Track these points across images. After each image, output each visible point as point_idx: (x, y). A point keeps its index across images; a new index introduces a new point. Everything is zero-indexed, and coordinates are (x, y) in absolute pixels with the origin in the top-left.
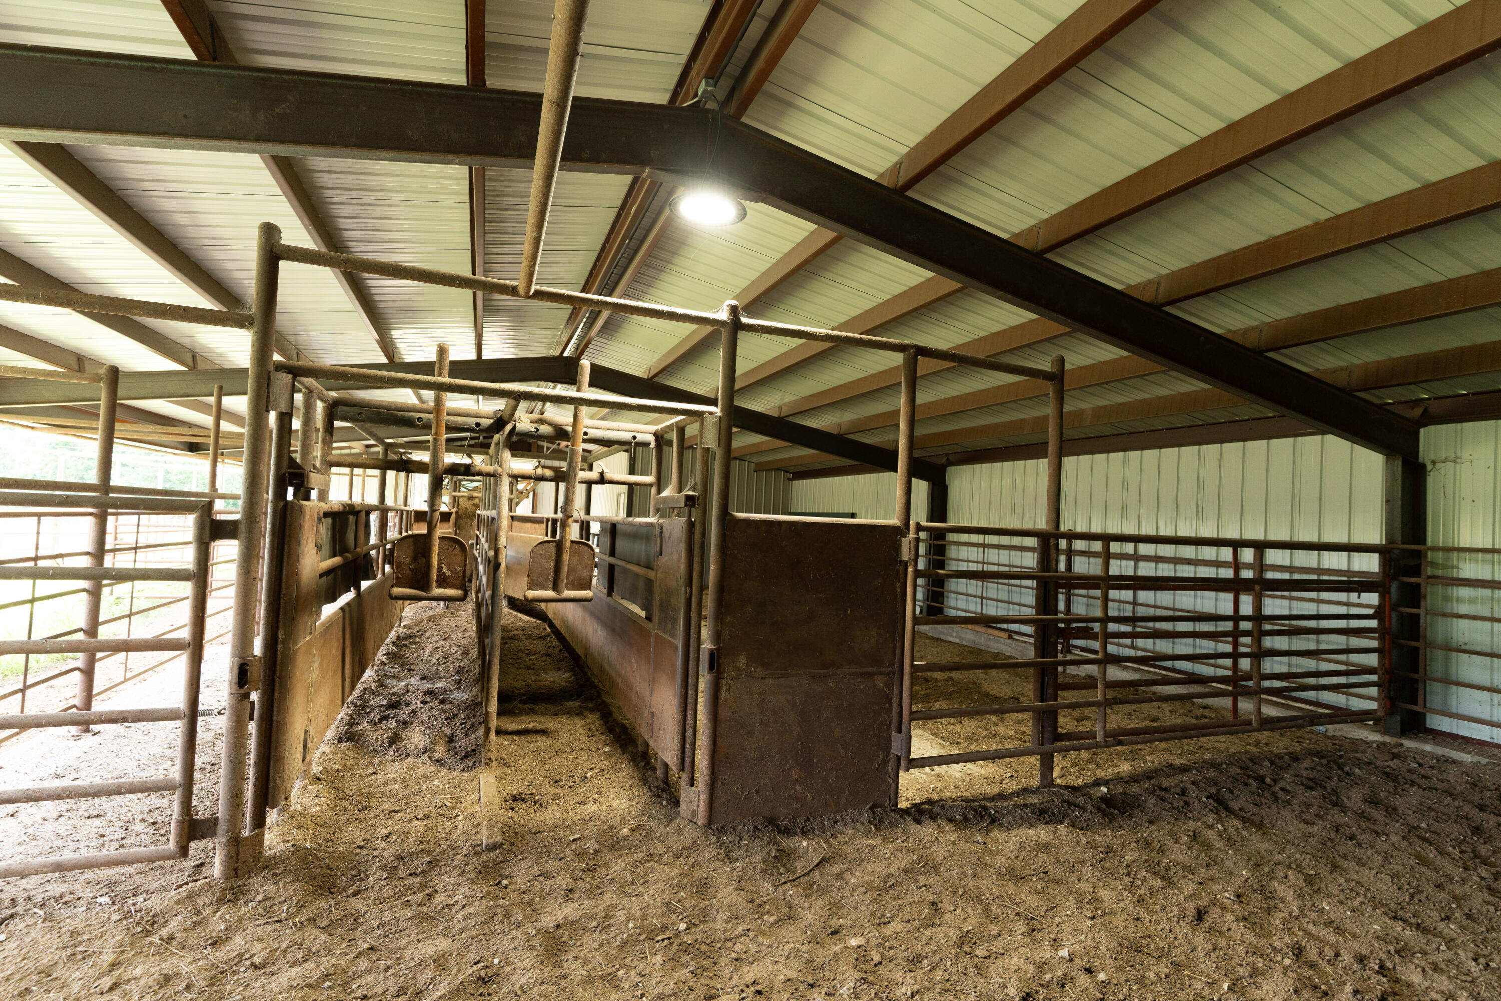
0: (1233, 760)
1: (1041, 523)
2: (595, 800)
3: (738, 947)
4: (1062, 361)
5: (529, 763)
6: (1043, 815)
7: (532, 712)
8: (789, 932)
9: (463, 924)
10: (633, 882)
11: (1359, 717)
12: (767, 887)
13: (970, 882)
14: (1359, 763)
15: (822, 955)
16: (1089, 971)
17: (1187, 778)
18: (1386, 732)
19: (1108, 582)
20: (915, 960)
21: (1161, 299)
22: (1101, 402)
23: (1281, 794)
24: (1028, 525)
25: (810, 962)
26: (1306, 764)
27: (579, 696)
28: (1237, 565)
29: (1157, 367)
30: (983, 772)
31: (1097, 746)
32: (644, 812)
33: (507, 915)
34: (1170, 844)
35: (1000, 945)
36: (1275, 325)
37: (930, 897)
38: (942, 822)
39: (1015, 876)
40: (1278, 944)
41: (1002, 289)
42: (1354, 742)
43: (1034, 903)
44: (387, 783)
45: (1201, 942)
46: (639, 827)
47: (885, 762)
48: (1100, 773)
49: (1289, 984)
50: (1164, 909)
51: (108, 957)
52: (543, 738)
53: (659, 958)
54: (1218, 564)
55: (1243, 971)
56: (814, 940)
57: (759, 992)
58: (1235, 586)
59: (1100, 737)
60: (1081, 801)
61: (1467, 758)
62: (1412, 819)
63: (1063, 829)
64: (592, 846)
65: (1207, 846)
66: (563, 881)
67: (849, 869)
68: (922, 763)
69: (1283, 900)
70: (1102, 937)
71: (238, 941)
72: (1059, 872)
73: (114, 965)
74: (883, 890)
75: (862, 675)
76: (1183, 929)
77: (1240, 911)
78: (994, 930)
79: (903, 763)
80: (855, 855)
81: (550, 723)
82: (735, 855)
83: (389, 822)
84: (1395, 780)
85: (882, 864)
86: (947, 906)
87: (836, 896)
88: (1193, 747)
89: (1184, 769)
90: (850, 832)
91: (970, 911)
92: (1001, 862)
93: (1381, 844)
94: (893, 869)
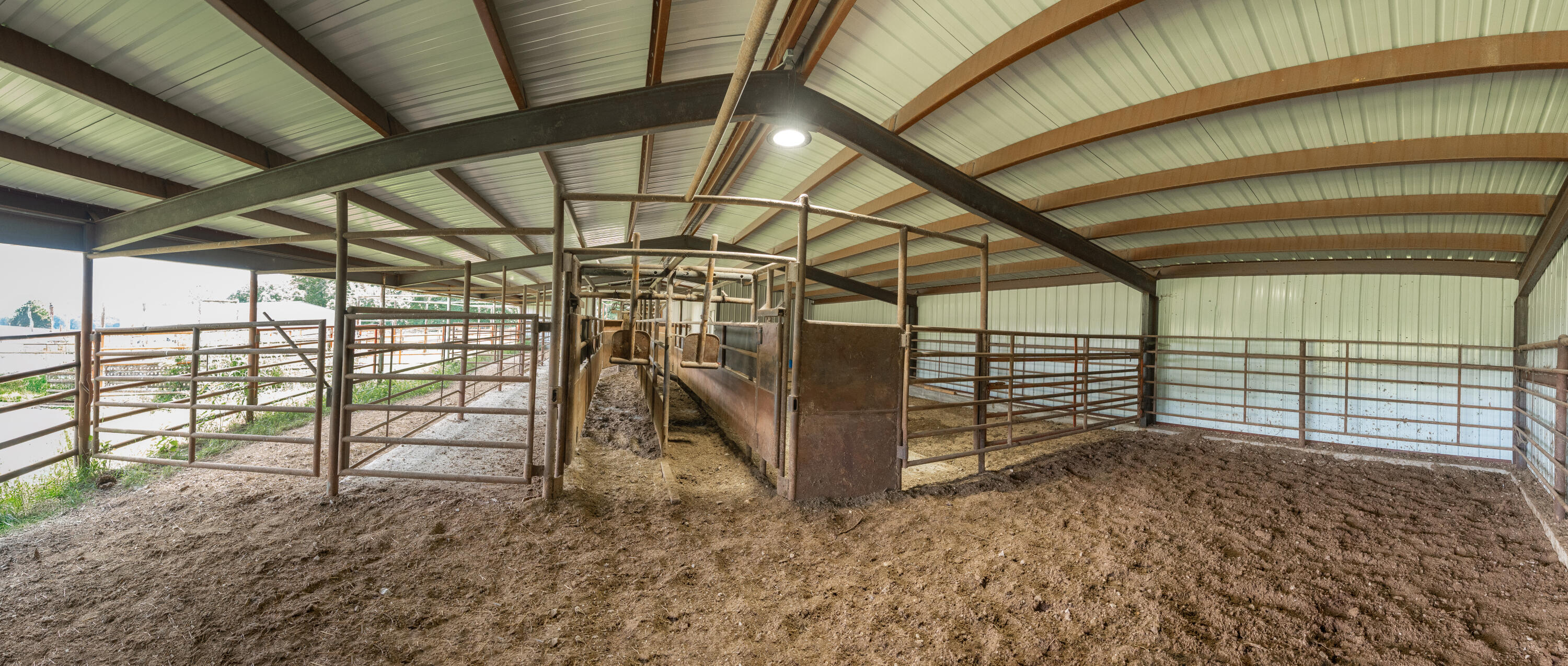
0: (1074, 448)
1: (979, 326)
2: (727, 483)
3: (819, 569)
4: (987, 238)
5: (684, 458)
6: (982, 487)
7: (679, 430)
8: (847, 560)
9: (669, 543)
10: (757, 530)
11: (1127, 420)
12: (831, 536)
13: (947, 526)
14: (1130, 442)
15: (869, 572)
16: (1015, 561)
17: (1052, 460)
18: (1141, 426)
19: (1014, 358)
20: (922, 570)
21: (1039, 209)
22: (1006, 262)
23: (1096, 462)
24: (972, 327)
25: (862, 576)
26: (1107, 446)
27: (704, 424)
28: (1076, 348)
29: (1037, 244)
30: (947, 469)
31: (1009, 447)
32: (755, 491)
33: (693, 541)
34: (1048, 493)
35: (967, 556)
36: (1096, 227)
37: (925, 536)
38: (927, 496)
39: (970, 519)
40: (1102, 530)
41: (952, 196)
42: (1127, 432)
43: (983, 532)
44: (611, 461)
45: (1067, 537)
46: (754, 499)
47: (894, 463)
48: (1009, 463)
49: (1109, 545)
50: (1048, 525)
51: (503, 529)
52: (689, 445)
53: (783, 573)
54: (1066, 348)
55: (1087, 546)
56: (863, 564)
57: (835, 594)
58: (1075, 358)
59: (1009, 442)
60: (1001, 478)
61: (1171, 433)
62: (1151, 463)
63: (993, 493)
64: (731, 509)
65: (1065, 492)
66: (719, 526)
67: (877, 525)
68: (915, 463)
69: (1101, 510)
70: (1020, 543)
71: (558, 534)
72: (994, 515)
73: (506, 534)
74: (898, 535)
75: (879, 413)
76: (1059, 532)
77: (1084, 519)
78: (963, 548)
79: (904, 464)
80: (880, 517)
81: (691, 438)
82: (811, 518)
83: (617, 482)
84: (1144, 448)
85: (896, 521)
86: (936, 539)
87: (872, 540)
88: (1055, 445)
89: (1051, 456)
90: (876, 504)
91: (948, 541)
92: (963, 513)
93: (1139, 477)
94: (903, 523)
